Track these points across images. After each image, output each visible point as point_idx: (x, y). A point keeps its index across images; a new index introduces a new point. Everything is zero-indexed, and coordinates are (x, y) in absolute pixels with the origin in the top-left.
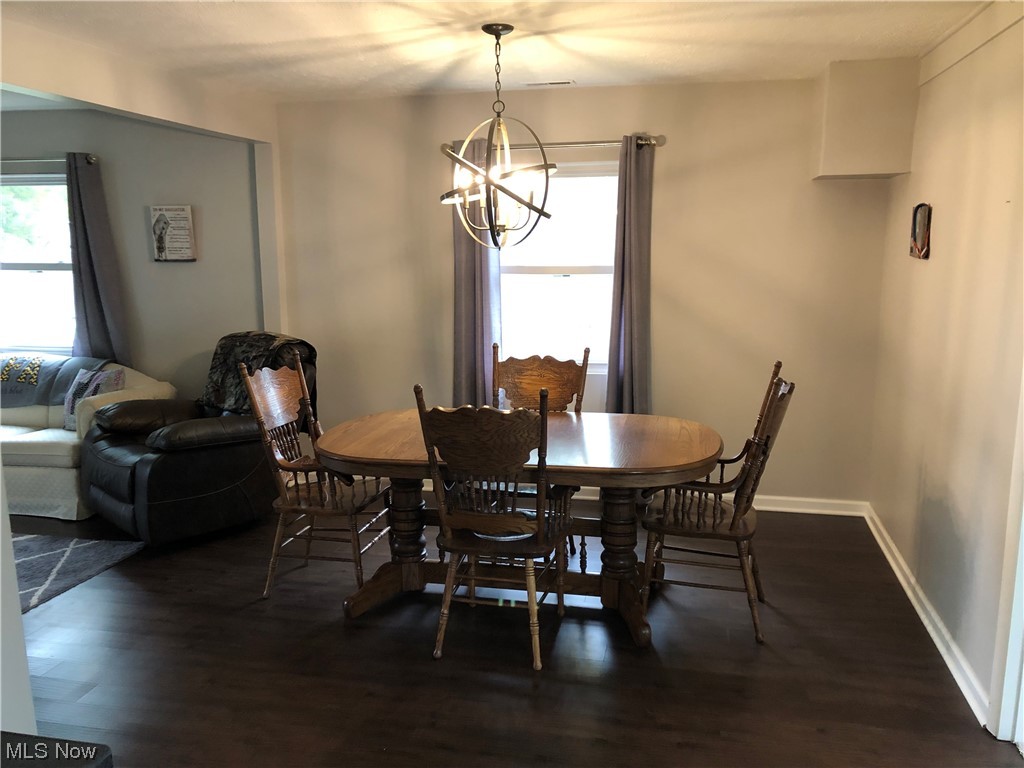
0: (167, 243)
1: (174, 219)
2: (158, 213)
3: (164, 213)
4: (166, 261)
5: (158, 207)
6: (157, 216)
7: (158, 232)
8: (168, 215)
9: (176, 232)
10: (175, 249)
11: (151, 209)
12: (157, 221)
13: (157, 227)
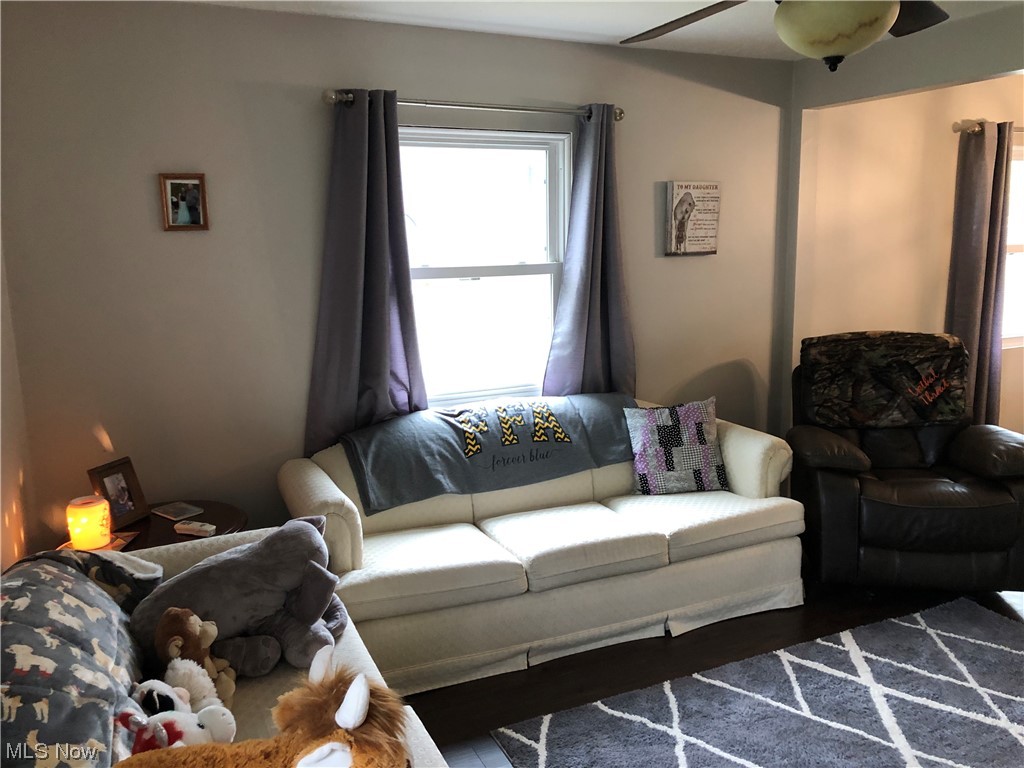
0: (689, 232)
1: (703, 200)
2: (683, 192)
3: (691, 191)
4: (685, 254)
5: (684, 184)
6: (681, 195)
7: (679, 217)
8: (695, 193)
9: (700, 216)
10: (698, 239)
11: (675, 184)
12: (681, 202)
13: (678, 212)
